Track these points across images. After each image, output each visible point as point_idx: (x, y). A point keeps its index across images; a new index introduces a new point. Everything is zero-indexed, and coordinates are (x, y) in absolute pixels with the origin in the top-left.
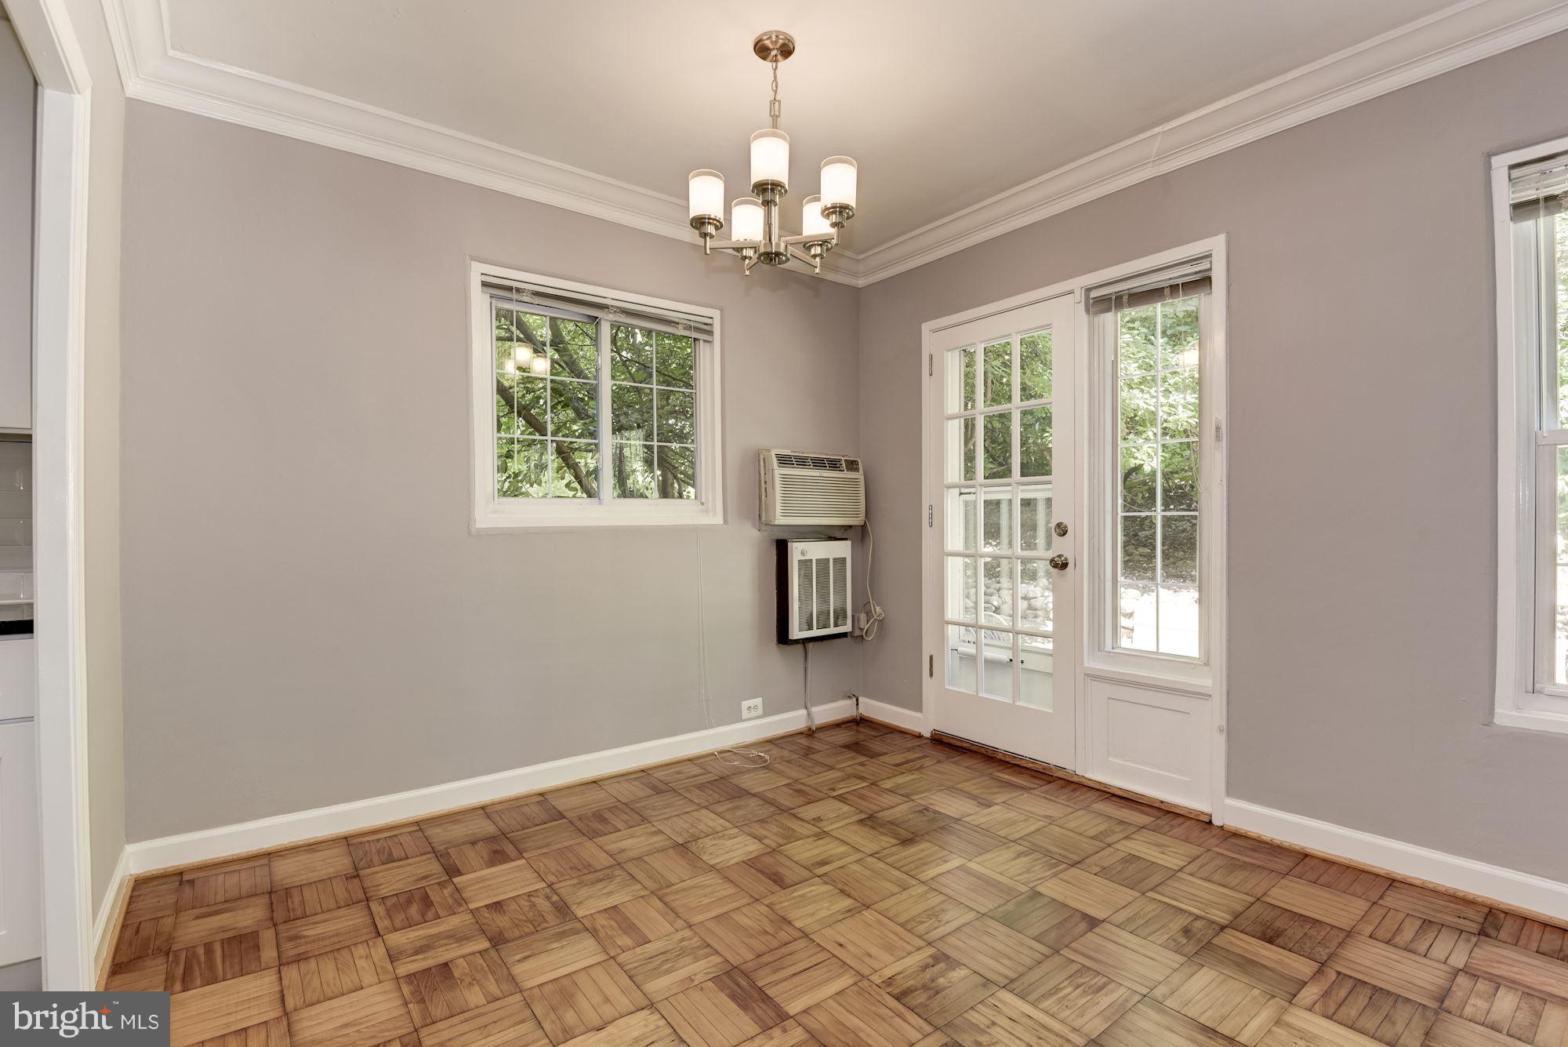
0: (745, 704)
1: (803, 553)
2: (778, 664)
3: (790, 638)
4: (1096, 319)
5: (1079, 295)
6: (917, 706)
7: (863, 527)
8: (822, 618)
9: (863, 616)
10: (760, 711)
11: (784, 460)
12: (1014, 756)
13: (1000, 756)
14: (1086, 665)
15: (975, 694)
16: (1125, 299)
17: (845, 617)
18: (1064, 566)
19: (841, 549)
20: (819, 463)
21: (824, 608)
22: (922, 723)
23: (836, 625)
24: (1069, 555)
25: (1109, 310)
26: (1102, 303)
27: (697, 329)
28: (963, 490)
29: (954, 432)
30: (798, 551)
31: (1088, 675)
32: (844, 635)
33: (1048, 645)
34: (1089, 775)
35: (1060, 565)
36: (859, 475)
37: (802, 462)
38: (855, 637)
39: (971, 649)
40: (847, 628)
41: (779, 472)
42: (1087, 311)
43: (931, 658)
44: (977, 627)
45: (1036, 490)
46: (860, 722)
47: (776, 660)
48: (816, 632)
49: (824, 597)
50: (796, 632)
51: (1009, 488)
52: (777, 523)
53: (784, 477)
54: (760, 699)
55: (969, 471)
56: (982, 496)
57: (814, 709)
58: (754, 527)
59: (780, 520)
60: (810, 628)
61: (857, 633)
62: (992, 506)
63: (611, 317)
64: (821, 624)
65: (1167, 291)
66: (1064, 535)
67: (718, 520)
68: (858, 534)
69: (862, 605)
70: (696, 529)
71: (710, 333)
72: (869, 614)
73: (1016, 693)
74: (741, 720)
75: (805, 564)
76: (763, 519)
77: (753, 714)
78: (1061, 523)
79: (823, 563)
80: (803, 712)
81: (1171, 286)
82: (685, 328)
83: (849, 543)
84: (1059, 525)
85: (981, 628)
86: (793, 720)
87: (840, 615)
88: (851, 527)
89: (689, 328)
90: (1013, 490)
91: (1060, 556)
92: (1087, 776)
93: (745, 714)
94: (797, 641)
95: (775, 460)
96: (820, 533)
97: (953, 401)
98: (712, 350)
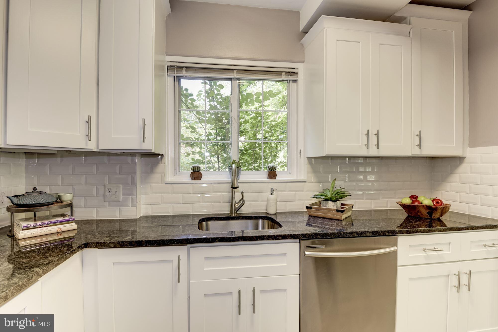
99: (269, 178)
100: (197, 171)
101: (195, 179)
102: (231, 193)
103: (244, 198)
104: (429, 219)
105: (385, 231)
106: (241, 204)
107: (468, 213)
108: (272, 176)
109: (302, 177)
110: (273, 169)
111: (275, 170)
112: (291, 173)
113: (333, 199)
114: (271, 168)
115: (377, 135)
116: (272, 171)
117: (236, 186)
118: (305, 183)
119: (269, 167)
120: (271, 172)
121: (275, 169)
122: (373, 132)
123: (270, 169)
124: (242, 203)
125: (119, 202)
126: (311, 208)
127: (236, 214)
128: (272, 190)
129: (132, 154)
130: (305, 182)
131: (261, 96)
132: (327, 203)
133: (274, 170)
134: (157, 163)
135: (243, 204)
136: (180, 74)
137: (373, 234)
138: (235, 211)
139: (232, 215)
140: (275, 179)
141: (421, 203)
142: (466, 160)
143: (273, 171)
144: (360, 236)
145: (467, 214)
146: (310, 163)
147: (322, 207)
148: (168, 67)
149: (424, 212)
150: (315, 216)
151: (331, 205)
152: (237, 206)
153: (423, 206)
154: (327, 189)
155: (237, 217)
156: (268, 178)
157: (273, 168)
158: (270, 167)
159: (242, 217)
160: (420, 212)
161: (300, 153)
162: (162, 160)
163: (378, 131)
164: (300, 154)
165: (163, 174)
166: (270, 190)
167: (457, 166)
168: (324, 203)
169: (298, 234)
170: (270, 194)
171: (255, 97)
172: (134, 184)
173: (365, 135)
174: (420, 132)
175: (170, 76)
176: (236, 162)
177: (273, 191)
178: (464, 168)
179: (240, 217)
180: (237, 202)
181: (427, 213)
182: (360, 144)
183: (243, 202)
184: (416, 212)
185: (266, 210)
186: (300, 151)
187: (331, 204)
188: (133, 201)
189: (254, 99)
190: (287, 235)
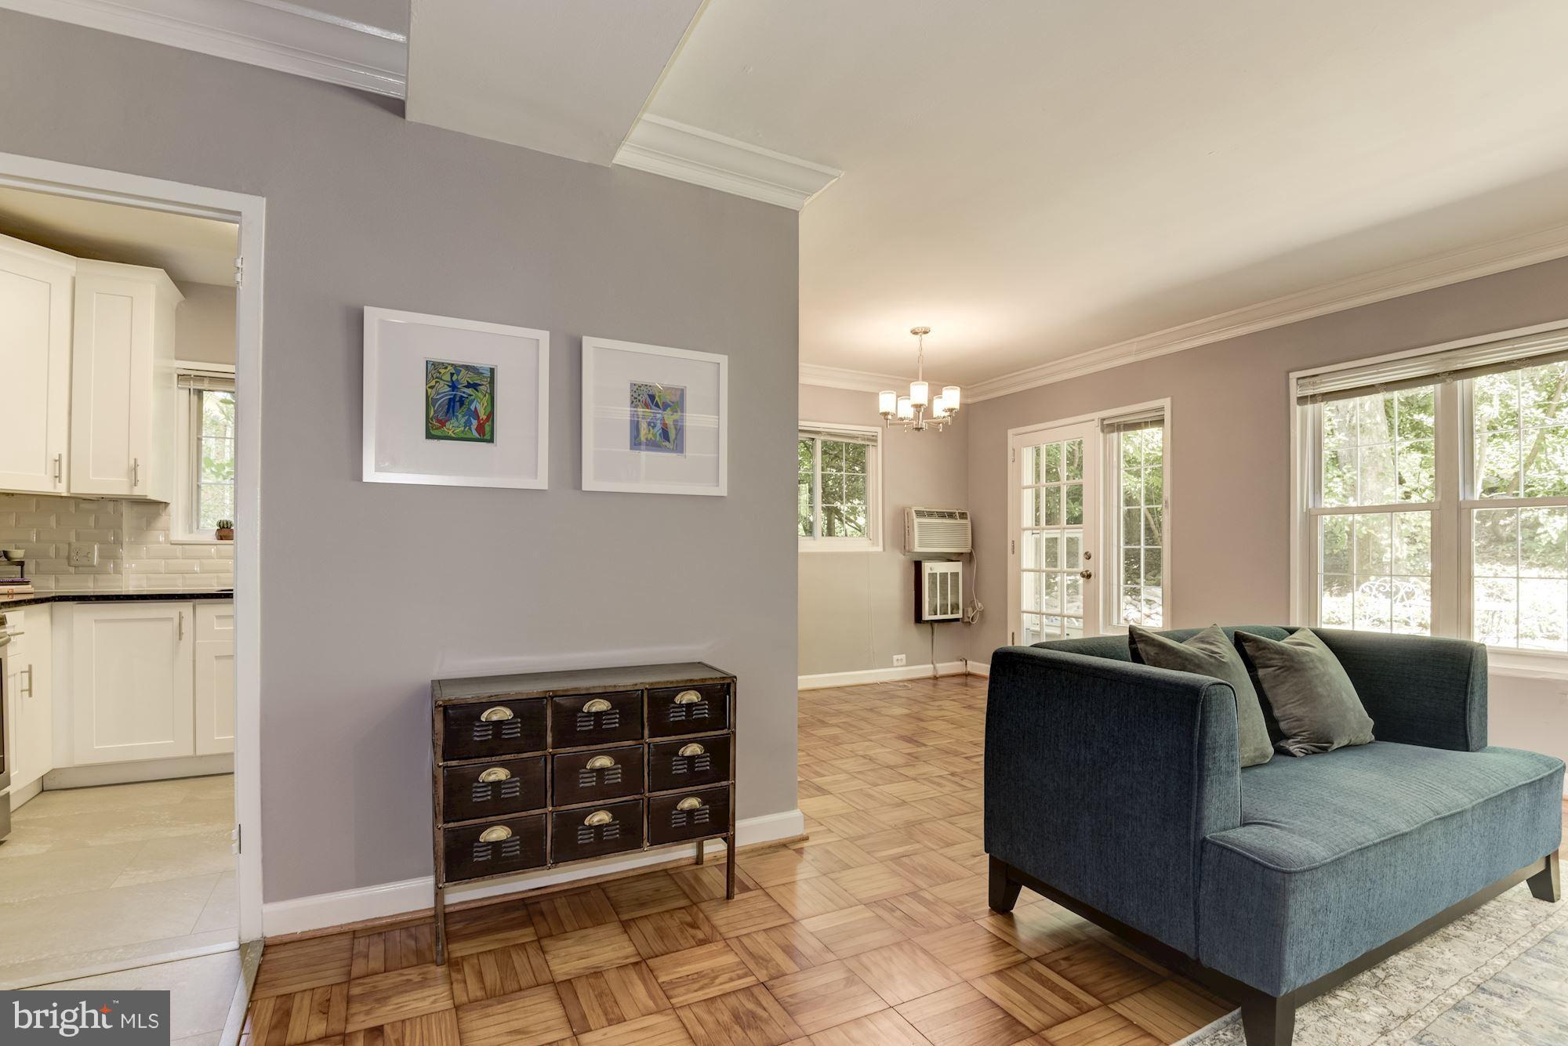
0: (895, 657)
1: (931, 569)
2: (916, 636)
3: (923, 619)
4: (1108, 436)
5: (1097, 423)
7: (971, 554)
8: (943, 609)
9: (970, 609)
10: (904, 662)
11: (920, 514)
14: (1101, 633)
16: (1122, 426)
17: (958, 608)
18: (1089, 576)
19: (956, 567)
20: (942, 515)
21: (945, 602)
23: (952, 613)
24: (1091, 571)
25: (1113, 432)
26: (1111, 427)
27: (868, 440)
28: (1034, 532)
29: (1028, 497)
30: (928, 568)
32: (957, 620)
33: (1080, 623)
35: (1087, 576)
36: (968, 522)
37: (931, 514)
38: (965, 622)
39: (1037, 628)
40: (959, 615)
41: (917, 521)
42: (1103, 431)
43: (1013, 634)
44: (1040, 613)
45: (1076, 532)
46: (967, 675)
47: (914, 633)
48: (939, 617)
49: (944, 596)
50: (927, 616)
51: (1059, 531)
52: (915, 550)
53: (920, 524)
54: (904, 655)
55: (1037, 521)
56: (1045, 535)
57: (938, 665)
58: (901, 553)
59: (918, 549)
60: (936, 614)
61: (966, 620)
62: (1052, 542)
63: (823, 438)
64: (943, 611)
65: (1143, 424)
66: (1090, 559)
67: (880, 549)
68: (967, 558)
69: (969, 603)
70: (867, 554)
71: (876, 441)
72: (974, 609)
74: (893, 667)
75: (933, 576)
76: (907, 548)
77: (900, 663)
79: (944, 576)
80: (932, 666)
81: (1145, 422)
82: (862, 440)
83: (961, 563)
84: (1086, 553)
85: (1043, 614)
86: (925, 670)
87: (955, 608)
88: (962, 553)
89: (864, 439)
90: (1063, 533)
91: (1087, 571)
93: (895, 663)
94: (927, 621)
95: (914, 514)
96: (941, 557)
97: (1028, 478)
98: (877, 451)
100: (225, 526)
101: (222, 539)
125: (94, 566)
129: (116, 500)
134: (157, 515)
136: (199, 387)
148: (178, 375)
162: (167, 510)
165: (167, 530)
172: (118, 542)
175: (182, 388)
188: (115, 565)
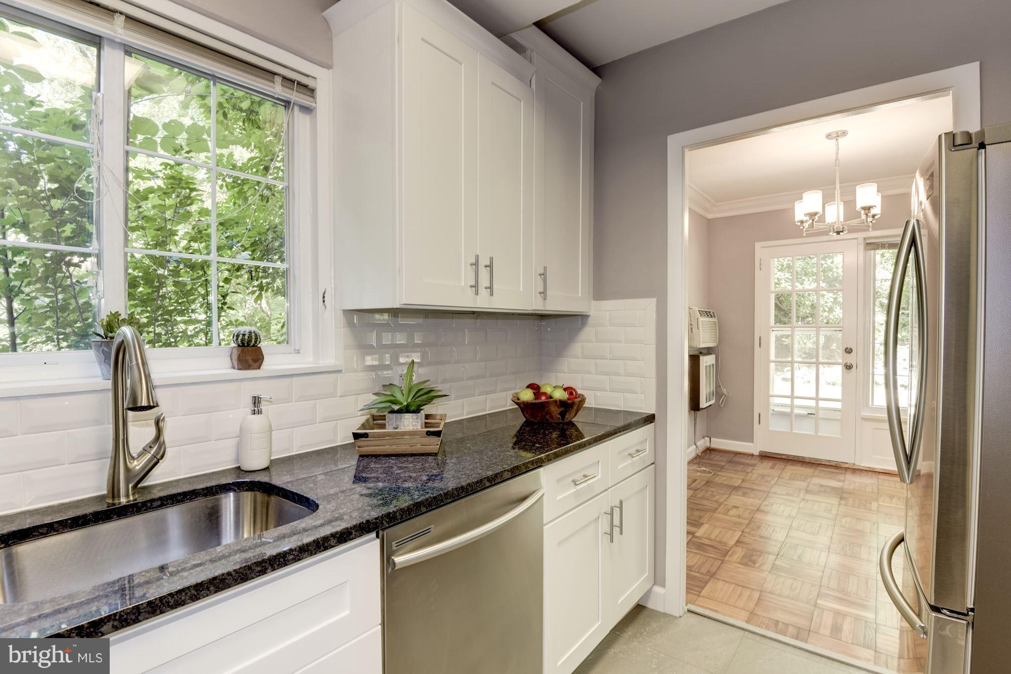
1: (706, 362)
3: (700, 406)
4: (868, 252)
5: (861, 241)
6: (751, 440)
8: (709, 396)
12: (817, 460)
13: (807, 461)
14: (862, 414)
15: (790, 431)
16: (887, 245)
18: (851, 368)
21: (709, 391)
22: (754, 448)
24: (852, 362)
25: (877, 249)
26: (872, 245)
31: (863, 419)
33: (838, 405)
34: (862, 465)
35: (848, 367)
36: (716, 320)
39: (787, 410)
40: (714, 401)
42: (864, 248)
43: (760, 414)
44: (792, 398)
45: (833, 330)
46: (712, 450)
48: (709, 403)
49: (710, 385)
64: (709, 399)
66: (850, 353)
73: (817, 429)
75: (706, 368)
78: (847, 348)
79: (710, 367)
83: (714, 356)
85: (794, 398)
87: (713, 394)
90: (818, 331)
91: (847, 363)
92: (861, 465)
95: (698, 313)
99: (241, 367)
102: (110, 427)
103: (167, 436)
104: (561, 423)
105: (528, 463)
106: (154, 456)
107: (593, 406)
108: (251, 362)
109: (329, 361)
110: (253, 340)
111: (258, 342)
112: (298, 350)
113: (412, 408)
114: (246, 337)
115: (490, 266)
116: (248, 345)
117: (149, 402)
118: (339, 375)
119: (241, 336)
120: (246, 348)
121: (259, 340)
122: (484, 261)
123: (242, 340)
124: (157, 452)
126: (365, 435)
127: (134, 494)
128: (256, 401)
130: (340, 371)
131: (184, 135)
132: (401, 419)
133: (256, 342)
135: (158, 457)
137: (512, 473)
138: (131, 486)
139: (116, 501)
140: (259, 367)
141: (551, 397)
142: (590, 321)
143: (254, 346)
144: (493, 483)
145: (592, 408)
146: (350, 324)
147: (389, 429)
149: (555, 411)
150: (376, 453)
151: (410, 423)
152: (137, 465)
153: (556, 401)
154: (390, 384)
155: (140, 504)
156: (234, 368)
157: (254, 337)
158: (244, 335)
159: (160, 498)
160: (550, 414)
161: (324, 297)
163: (491, 259)
164: (324, 301)
166: (250, 401)
167: (578, 330)
168: (394, 419)
169: (378, 517)
170: (250, 412)
171: (162, 133)
173: (471, 265)
174: (545, 268)
176: (120, 319)
177: (259, 402)
178: (588, 332)
179: (153, 500)
180: (134, 452)
181: (559, 414)
182: (463, 285)
183: (160, 448)
184: (544, 413)
185: (238, 460)
186: (324, 294)
187: (411, 420)
189: (159, 140)
190: (351, 528)
